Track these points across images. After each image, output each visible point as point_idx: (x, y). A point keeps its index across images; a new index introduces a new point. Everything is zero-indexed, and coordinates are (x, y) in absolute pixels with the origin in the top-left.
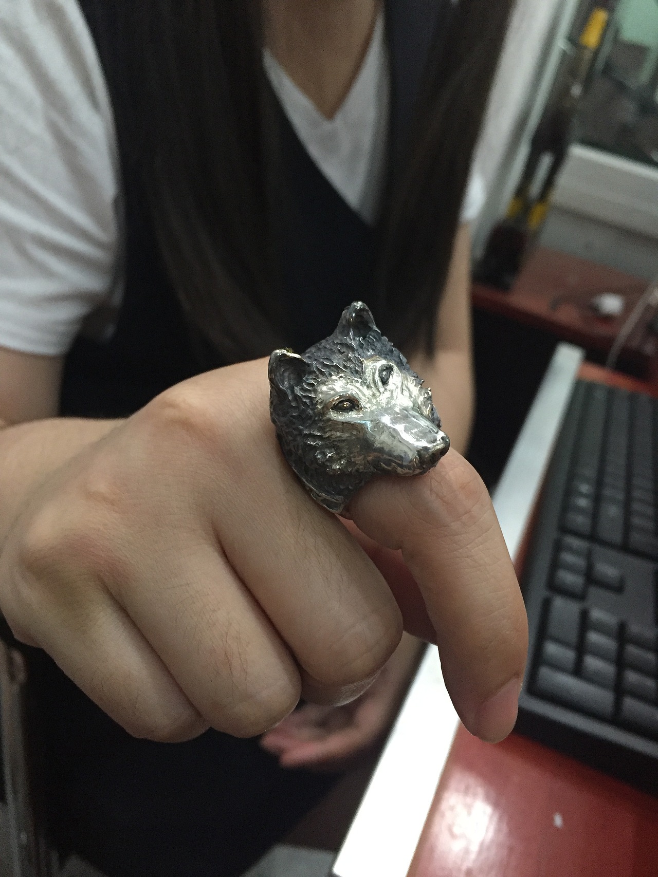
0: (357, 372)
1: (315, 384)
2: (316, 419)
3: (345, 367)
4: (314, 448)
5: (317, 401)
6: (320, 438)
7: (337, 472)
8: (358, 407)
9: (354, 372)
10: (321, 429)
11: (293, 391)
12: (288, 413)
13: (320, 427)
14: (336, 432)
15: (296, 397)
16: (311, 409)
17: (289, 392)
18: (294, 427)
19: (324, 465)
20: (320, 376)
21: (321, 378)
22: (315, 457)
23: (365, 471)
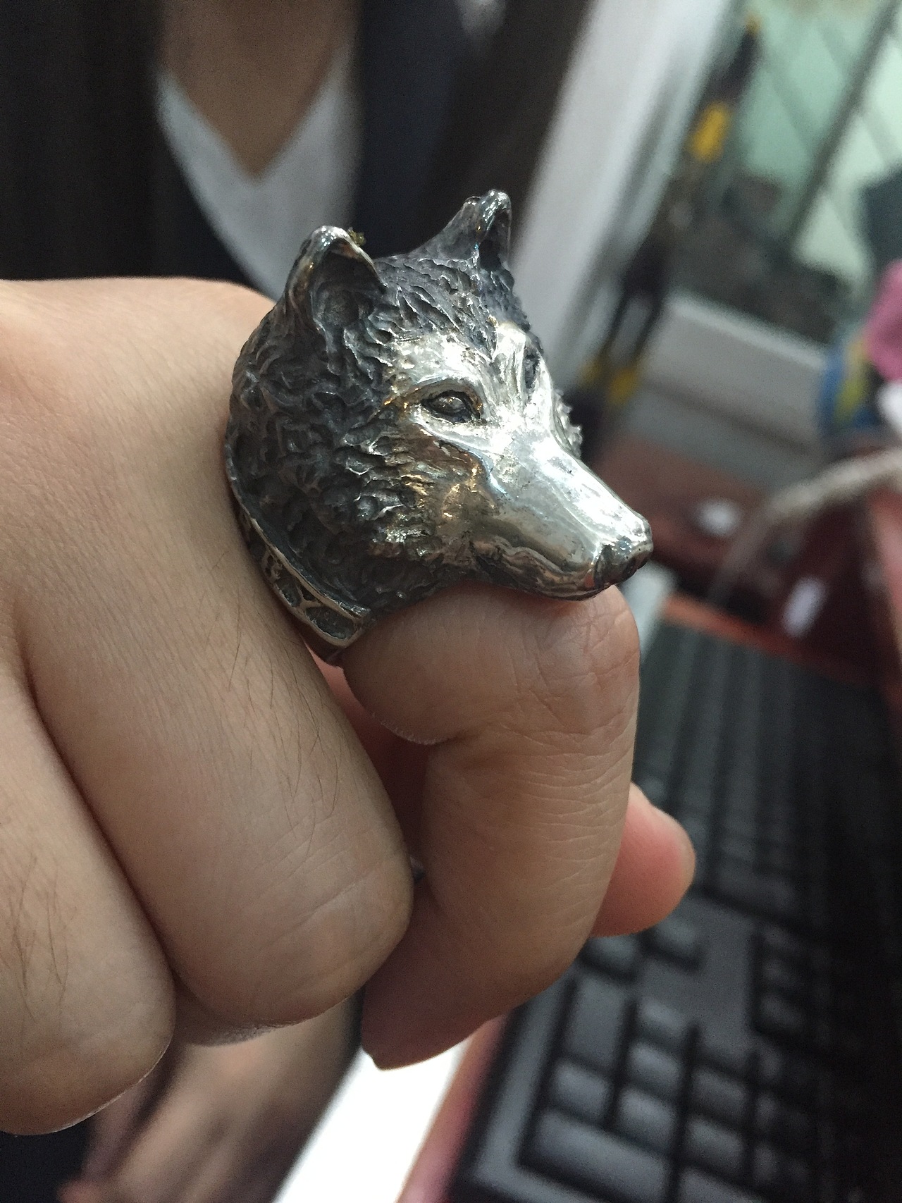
0: (482, 341)
1: (395, 335)
2: (381, 417)
3: (458, 320)
4: (356, 483)
5: (394, 377)
6: (378, 462)
7: (394, 551)
8: (478, 416)
9: (475, 340)
10: (386, 443)
11: (339, 340)
12: (309, 383)
13: (386, 438)
14: (417, 460)
15: (343, 355)
16: (374, 392)
17: (329, 337)
18: (317, 422)
19: (370, 528)
20: (406, 322)
21: (407, 327)
22: (354, 507)
23: (456, 563)
